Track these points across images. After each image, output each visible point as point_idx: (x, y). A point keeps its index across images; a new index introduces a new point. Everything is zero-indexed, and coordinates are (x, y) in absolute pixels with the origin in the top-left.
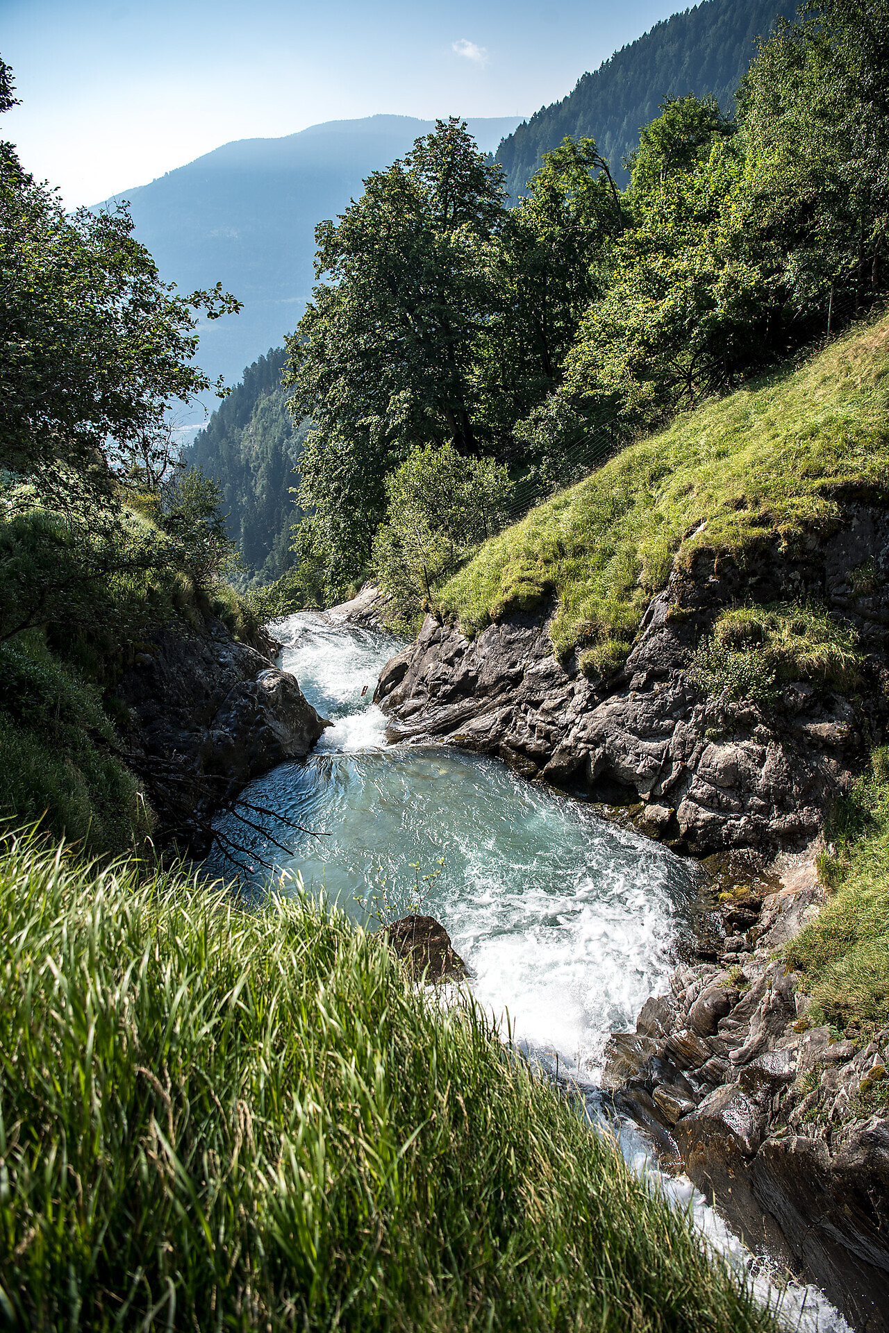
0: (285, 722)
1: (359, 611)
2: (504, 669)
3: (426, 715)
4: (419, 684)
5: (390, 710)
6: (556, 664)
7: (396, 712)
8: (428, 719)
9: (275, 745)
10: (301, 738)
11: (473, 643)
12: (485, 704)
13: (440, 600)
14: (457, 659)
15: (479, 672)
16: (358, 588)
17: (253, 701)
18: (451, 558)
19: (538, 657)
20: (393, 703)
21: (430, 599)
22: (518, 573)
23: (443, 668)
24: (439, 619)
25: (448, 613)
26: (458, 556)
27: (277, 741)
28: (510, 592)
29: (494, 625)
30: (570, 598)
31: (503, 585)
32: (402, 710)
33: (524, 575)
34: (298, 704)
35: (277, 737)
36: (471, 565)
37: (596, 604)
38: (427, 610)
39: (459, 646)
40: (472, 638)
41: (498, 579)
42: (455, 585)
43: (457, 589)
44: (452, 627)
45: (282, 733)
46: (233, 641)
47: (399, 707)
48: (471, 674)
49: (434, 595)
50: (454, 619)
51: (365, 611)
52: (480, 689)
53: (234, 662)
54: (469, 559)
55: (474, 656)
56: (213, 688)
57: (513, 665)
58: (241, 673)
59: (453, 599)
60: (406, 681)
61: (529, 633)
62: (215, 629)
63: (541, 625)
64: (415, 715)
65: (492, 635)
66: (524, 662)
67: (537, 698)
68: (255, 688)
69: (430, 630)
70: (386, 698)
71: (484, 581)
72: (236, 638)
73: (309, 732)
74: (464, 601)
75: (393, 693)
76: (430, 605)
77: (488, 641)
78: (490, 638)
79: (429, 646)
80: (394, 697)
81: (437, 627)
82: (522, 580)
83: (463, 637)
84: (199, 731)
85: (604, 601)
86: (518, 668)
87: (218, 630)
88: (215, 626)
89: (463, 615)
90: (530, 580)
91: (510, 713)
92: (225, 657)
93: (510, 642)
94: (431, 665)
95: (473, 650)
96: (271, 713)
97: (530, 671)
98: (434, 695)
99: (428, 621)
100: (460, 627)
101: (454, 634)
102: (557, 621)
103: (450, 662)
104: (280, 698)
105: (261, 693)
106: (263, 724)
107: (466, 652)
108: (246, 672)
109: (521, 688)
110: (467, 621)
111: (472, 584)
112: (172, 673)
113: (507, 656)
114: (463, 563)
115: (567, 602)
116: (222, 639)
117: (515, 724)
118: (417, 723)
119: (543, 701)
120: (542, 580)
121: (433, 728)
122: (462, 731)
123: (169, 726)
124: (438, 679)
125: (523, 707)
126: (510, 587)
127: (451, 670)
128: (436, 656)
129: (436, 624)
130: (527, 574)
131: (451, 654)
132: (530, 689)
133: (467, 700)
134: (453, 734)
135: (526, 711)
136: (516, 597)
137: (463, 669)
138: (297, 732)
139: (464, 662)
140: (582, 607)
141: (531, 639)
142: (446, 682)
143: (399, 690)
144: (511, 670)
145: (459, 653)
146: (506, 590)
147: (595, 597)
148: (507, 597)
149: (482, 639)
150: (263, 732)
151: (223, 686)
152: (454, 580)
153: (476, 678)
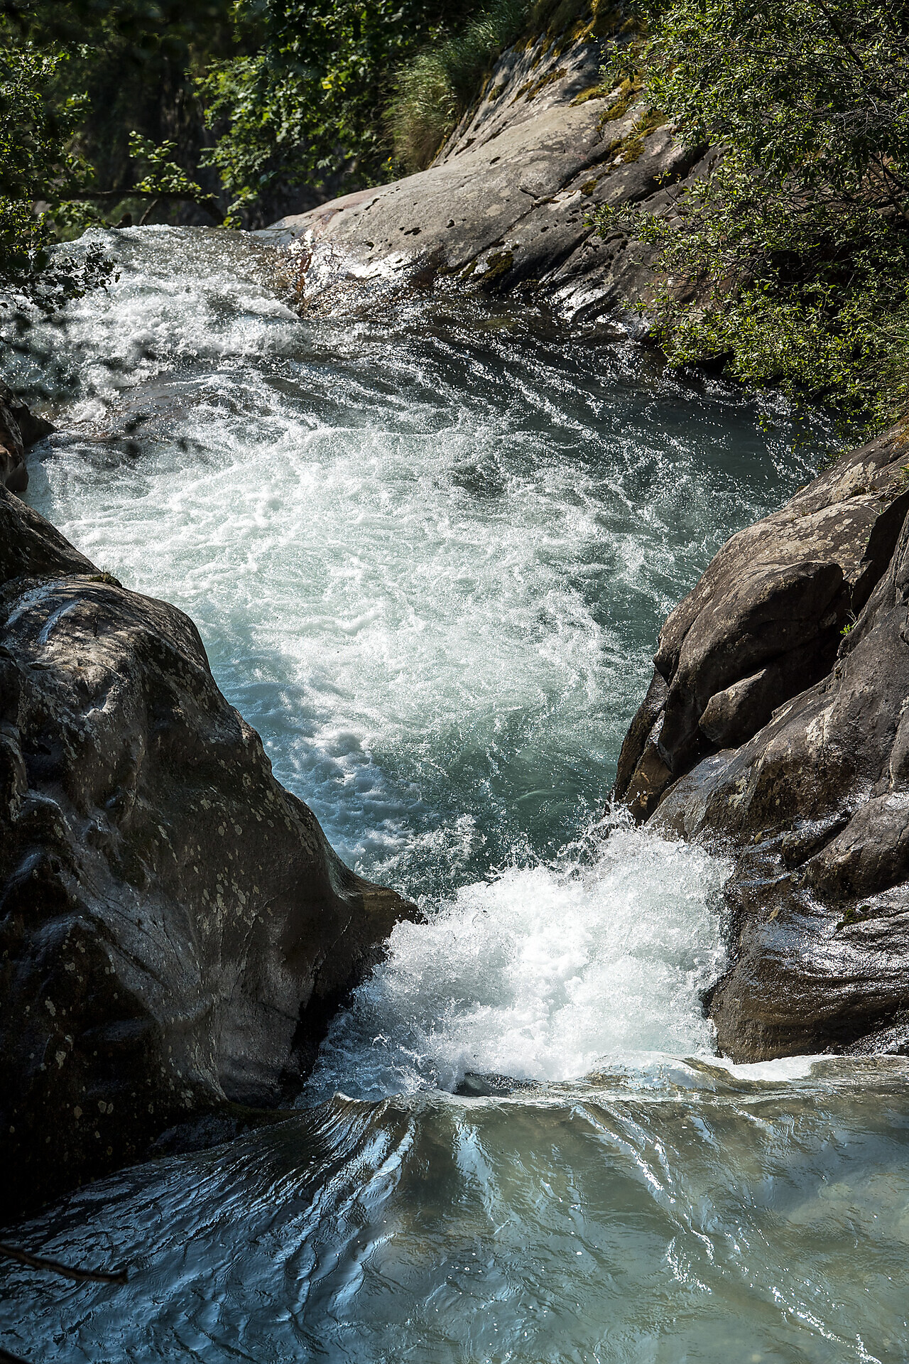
0: (167, 891)
1: (487, 235)
5: (761, 845)
7: (794, 857)
9: (120, 1032)
10: (253, 988)
16: (468, 89)
20: (776, 800)
27: (130, 1007)
32: (839, 852)
34: (231, 787)
35: (135, 982)
45: (156, 959)
47: (810, 828)
51: (522, 238)
60: (859, 674)
70: (716, 768)
73: (293, 956)
75: (772, 743)
80: (778, 768)
96: (94, 839)
104: (140, 752)
105: (40, 719)
106: (59, 903)
138: (230, 953)
143: (812, 727)
150: (56, 954)
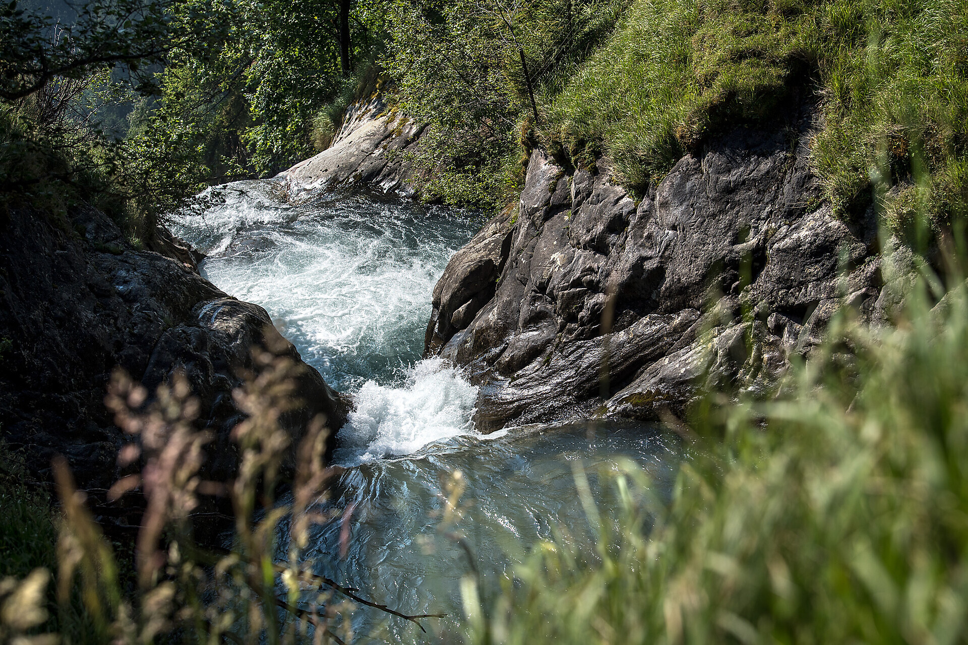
1: (351, 168)
2: (721, 247)
3: (558, 361)
4: (534, 299)
5: (478, 360)
6: (835, 223)
7: (491, 362)
8: (564, 368)
11: (646, 202)
12: (684, 326)
13: (560, 118)
14: (612, 238)
15: (665, 259)
16: (338, 121)
17: (203, 366)
18: (570, 29)
19: (794, 214)
20: (482, 343)
21: (536, 119)
22: (726, 45)
23: (583, 259)
24: (561, 158)
25: (581, 144)
26: (584, 23)
28: (717, 84)
29: (687, 158)
30: (852, 81)
31: (699, 72)
32: (506, 357)
33: (742, 47)
36: (614, 40)
37: (912, 90)
38: (532, 143)
39: (616, 210)
40: (641, 190)
41: (683, 60)
42: (588, 85)
43: (594, 92)
44: (596, 172)
46: (133, 248)
47: (496, 351)
48: (649, 265)
49: (546, 110)
50: (597, 154)
51: (364, 167)
52: (670, 294)
53: (147, 291)
54: (608, 26)
55: (650, 228)
56: (119, 346)
57: (738, 238)
58: (166, 313)
59: (589, 114)
60: (504, 294)
61: (765, 165)
62: (91, 226)
63: (792, 145)
64: (535, 365)
65: (686, 177)
66: (765, 228)
67: (801, 297)
68: (202, 341)
69: (543, 184)
70: (459, 337)
71: (652, 71)
72: (135, 241)
74: (614, 116)
75: (477, 324)
76: (539, 133)
77: (679, 193)
78: (682, 185)
79: (548, 216)
80: (481, 331)
81: (559, 177)
82: (739, 56)
83: (620, 189)
84: (106, 439)
85: (930, 80)
86: (752, 241)
87: (98, 228)
88: (90, 220)
89: (617, 143)
90: (757, 54)
91: (743, 336)
92: (125, 282)
93: (729, 190)
94: (557, 256)
95: (646, 216)
97: (781, 244)
98: (572, 318)
99: (537, 166)
100: (612, 170)
101: (602, 185)
102: (827, 133)
103: (599, 246)
105: (215, 348)
106: (231, 411)
107: (633, 221)
108: (176, 310)
109: (764, 282)
110: (627, 156)
111: (625, 78)
112: (34, 322)
113: (725, 219)
114: (595, 38)
115: (844, 93)
116: (112, 245)
117: (759, 358)
118: (543, 380)
119: (815, 303)
120: (784, 51)
121: (579, 387)
122: (644, 384)
123: (43, 434)
124: (577, 283)
125: (771, 321)
126: (716, 74)
127: (601, 262)
128: (565, 237)
129: (555, 170)
130: (748, 43)
131: (600, 228)
132: (785, 282)
133: (646, 320)
134: (625, 393)
135: (778, 330)
136: (731, 94)
137: (630, 256)
139: (630, 243)
140: (880, 99)
141: (772, 179)
142: (594, 288)
143: (491, 316)
144: (739, 247)
145: (618, 224)
146: (708, 81)
147: (907, 75)
148: (711, 95)
149: (664, 190)
151: (139, 340)
152: (584, 73)
153: (659, 272)
